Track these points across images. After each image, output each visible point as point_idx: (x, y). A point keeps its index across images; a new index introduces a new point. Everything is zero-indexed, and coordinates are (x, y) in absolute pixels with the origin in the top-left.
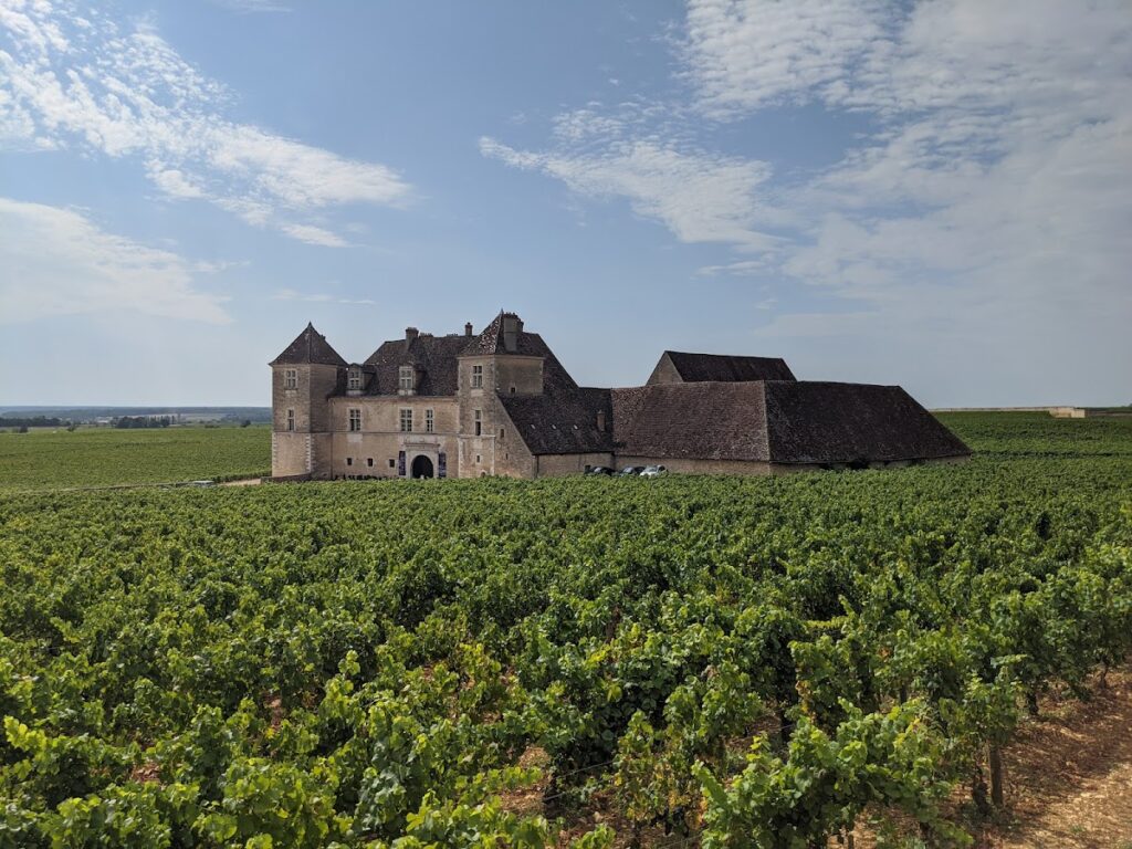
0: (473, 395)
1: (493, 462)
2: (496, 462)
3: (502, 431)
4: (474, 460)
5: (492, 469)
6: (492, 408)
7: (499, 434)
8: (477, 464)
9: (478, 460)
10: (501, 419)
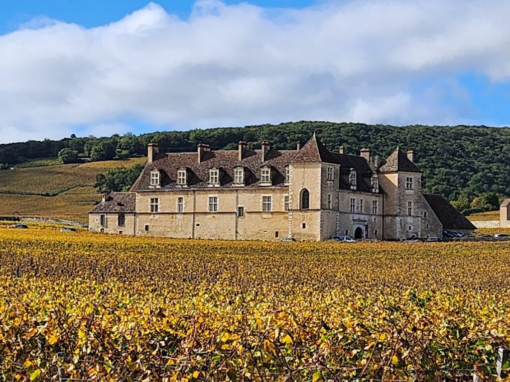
0: (407, 193)
1: (420, 229)
2: (422, 230)
3: (425, 213)
4: (408, 229)
5: (419, 233)
6: (419, 201)
7: (423, 215)
8: (409, 231)
9: (410, 229)
10: (425, 207)
